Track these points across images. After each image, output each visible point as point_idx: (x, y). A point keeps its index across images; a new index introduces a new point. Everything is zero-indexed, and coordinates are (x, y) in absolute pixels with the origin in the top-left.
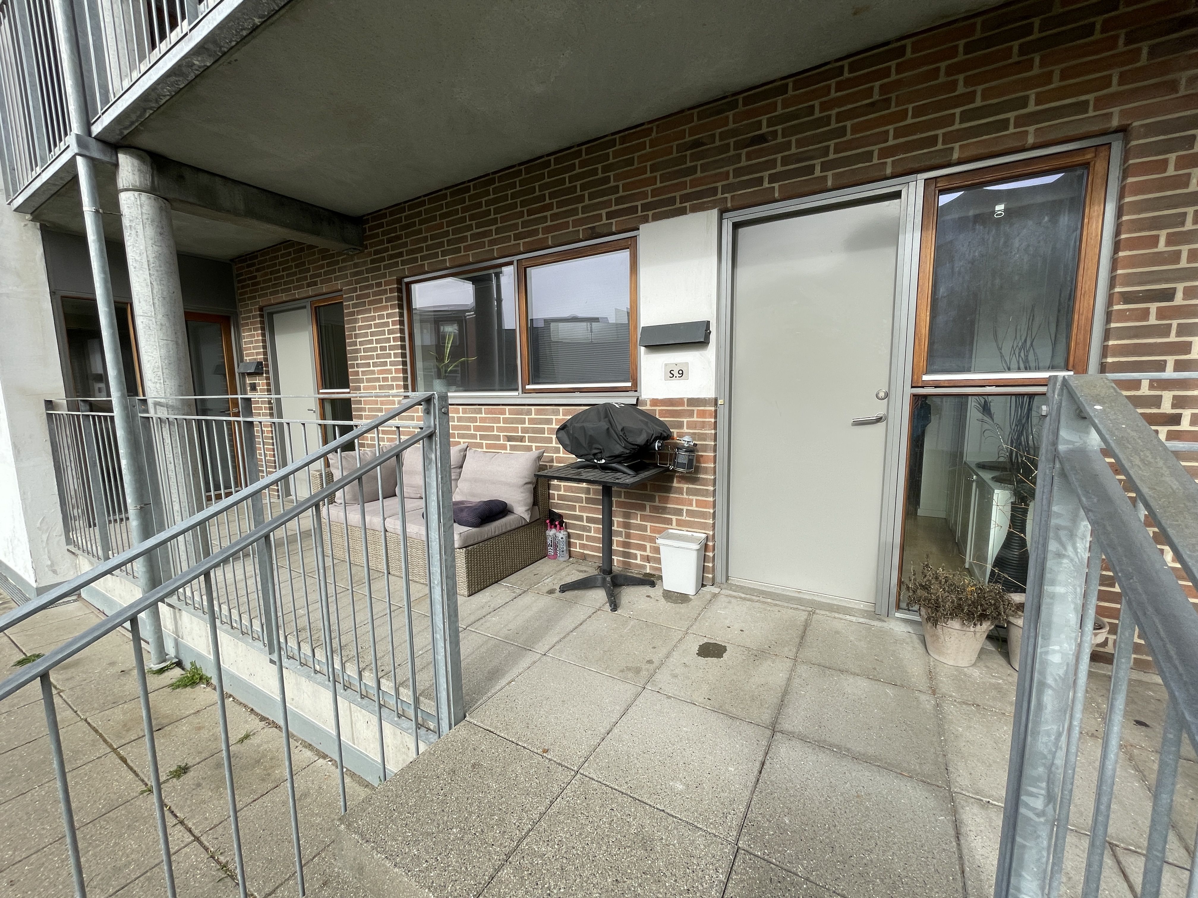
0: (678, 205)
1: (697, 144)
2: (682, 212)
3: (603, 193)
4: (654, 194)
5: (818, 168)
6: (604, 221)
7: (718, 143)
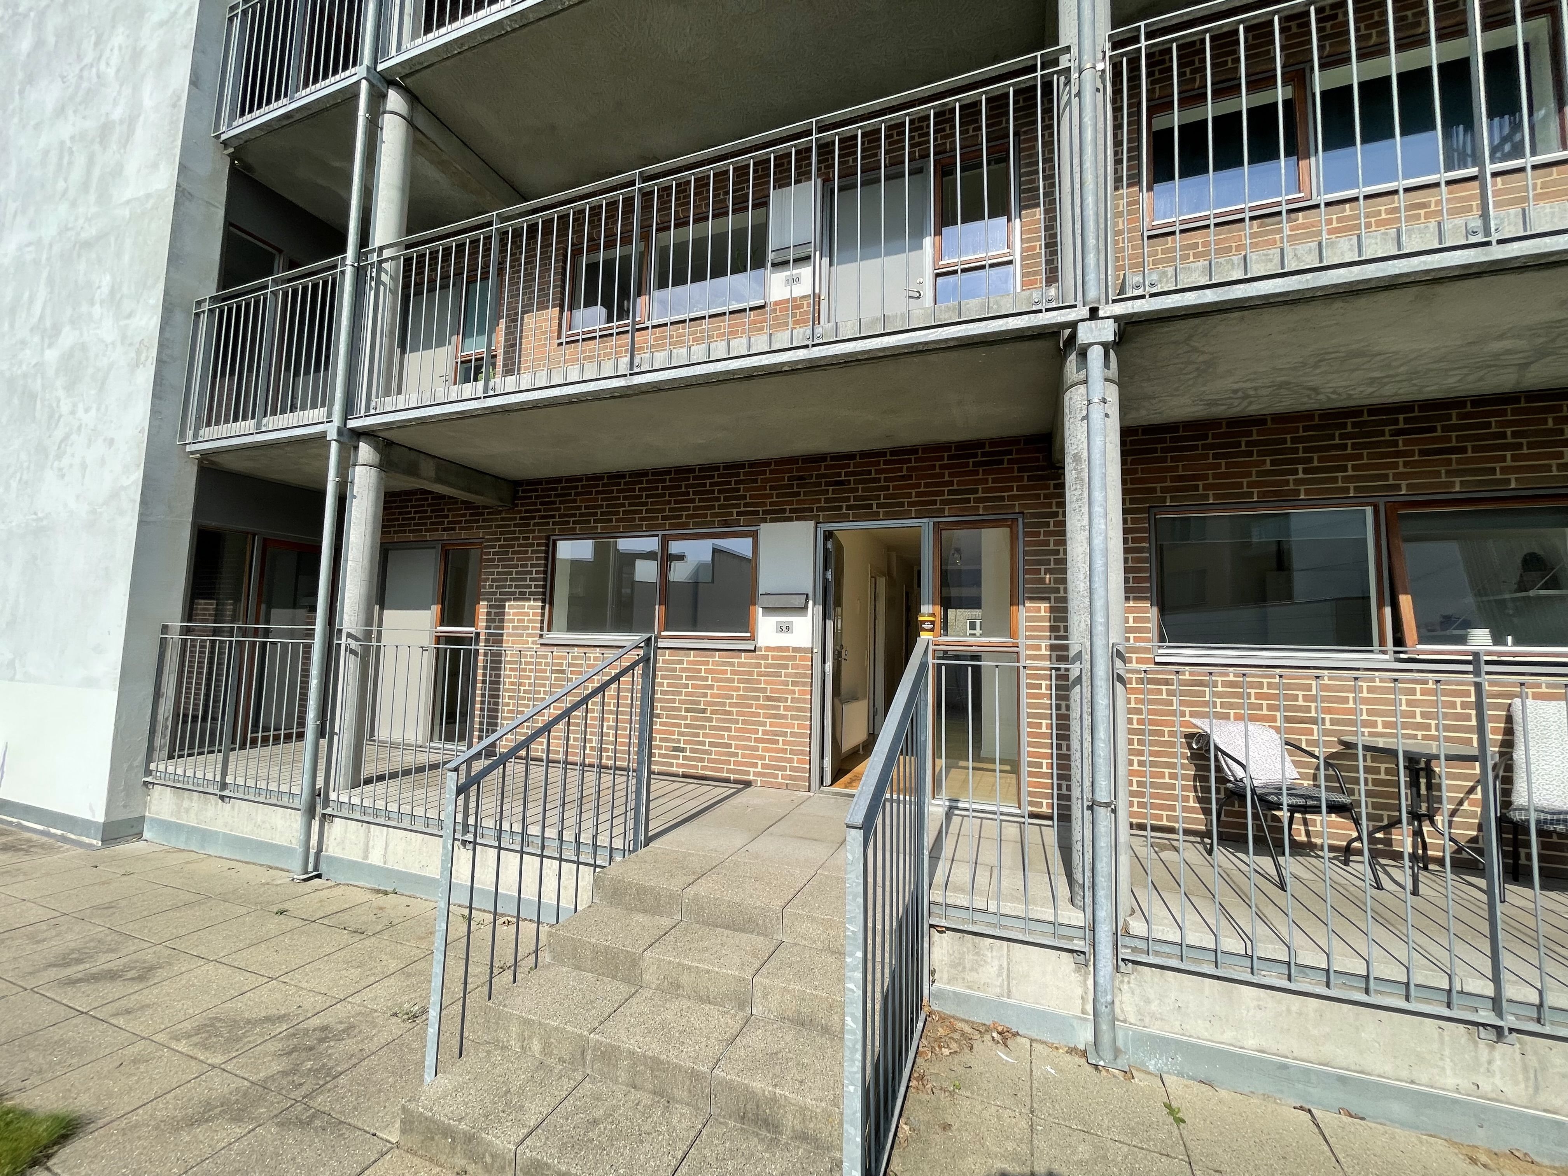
0: (787, 515)
1: (801, 478)
2: (790, 519)
3: (736, 498)
4: (772, 504)
5: (875, 506)
6: (735, 517)
7: (814, 480)
